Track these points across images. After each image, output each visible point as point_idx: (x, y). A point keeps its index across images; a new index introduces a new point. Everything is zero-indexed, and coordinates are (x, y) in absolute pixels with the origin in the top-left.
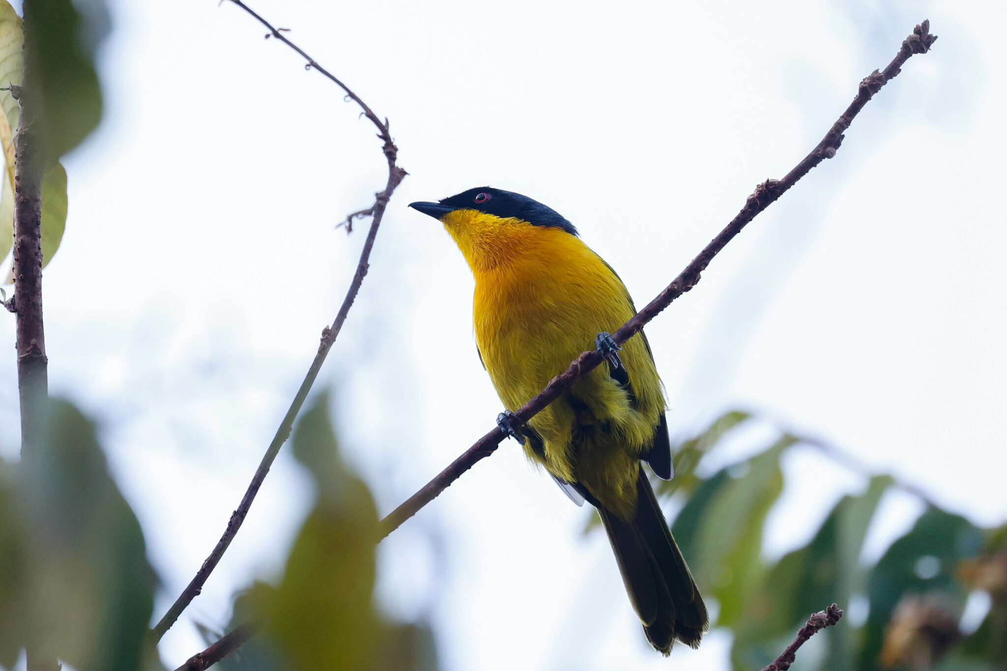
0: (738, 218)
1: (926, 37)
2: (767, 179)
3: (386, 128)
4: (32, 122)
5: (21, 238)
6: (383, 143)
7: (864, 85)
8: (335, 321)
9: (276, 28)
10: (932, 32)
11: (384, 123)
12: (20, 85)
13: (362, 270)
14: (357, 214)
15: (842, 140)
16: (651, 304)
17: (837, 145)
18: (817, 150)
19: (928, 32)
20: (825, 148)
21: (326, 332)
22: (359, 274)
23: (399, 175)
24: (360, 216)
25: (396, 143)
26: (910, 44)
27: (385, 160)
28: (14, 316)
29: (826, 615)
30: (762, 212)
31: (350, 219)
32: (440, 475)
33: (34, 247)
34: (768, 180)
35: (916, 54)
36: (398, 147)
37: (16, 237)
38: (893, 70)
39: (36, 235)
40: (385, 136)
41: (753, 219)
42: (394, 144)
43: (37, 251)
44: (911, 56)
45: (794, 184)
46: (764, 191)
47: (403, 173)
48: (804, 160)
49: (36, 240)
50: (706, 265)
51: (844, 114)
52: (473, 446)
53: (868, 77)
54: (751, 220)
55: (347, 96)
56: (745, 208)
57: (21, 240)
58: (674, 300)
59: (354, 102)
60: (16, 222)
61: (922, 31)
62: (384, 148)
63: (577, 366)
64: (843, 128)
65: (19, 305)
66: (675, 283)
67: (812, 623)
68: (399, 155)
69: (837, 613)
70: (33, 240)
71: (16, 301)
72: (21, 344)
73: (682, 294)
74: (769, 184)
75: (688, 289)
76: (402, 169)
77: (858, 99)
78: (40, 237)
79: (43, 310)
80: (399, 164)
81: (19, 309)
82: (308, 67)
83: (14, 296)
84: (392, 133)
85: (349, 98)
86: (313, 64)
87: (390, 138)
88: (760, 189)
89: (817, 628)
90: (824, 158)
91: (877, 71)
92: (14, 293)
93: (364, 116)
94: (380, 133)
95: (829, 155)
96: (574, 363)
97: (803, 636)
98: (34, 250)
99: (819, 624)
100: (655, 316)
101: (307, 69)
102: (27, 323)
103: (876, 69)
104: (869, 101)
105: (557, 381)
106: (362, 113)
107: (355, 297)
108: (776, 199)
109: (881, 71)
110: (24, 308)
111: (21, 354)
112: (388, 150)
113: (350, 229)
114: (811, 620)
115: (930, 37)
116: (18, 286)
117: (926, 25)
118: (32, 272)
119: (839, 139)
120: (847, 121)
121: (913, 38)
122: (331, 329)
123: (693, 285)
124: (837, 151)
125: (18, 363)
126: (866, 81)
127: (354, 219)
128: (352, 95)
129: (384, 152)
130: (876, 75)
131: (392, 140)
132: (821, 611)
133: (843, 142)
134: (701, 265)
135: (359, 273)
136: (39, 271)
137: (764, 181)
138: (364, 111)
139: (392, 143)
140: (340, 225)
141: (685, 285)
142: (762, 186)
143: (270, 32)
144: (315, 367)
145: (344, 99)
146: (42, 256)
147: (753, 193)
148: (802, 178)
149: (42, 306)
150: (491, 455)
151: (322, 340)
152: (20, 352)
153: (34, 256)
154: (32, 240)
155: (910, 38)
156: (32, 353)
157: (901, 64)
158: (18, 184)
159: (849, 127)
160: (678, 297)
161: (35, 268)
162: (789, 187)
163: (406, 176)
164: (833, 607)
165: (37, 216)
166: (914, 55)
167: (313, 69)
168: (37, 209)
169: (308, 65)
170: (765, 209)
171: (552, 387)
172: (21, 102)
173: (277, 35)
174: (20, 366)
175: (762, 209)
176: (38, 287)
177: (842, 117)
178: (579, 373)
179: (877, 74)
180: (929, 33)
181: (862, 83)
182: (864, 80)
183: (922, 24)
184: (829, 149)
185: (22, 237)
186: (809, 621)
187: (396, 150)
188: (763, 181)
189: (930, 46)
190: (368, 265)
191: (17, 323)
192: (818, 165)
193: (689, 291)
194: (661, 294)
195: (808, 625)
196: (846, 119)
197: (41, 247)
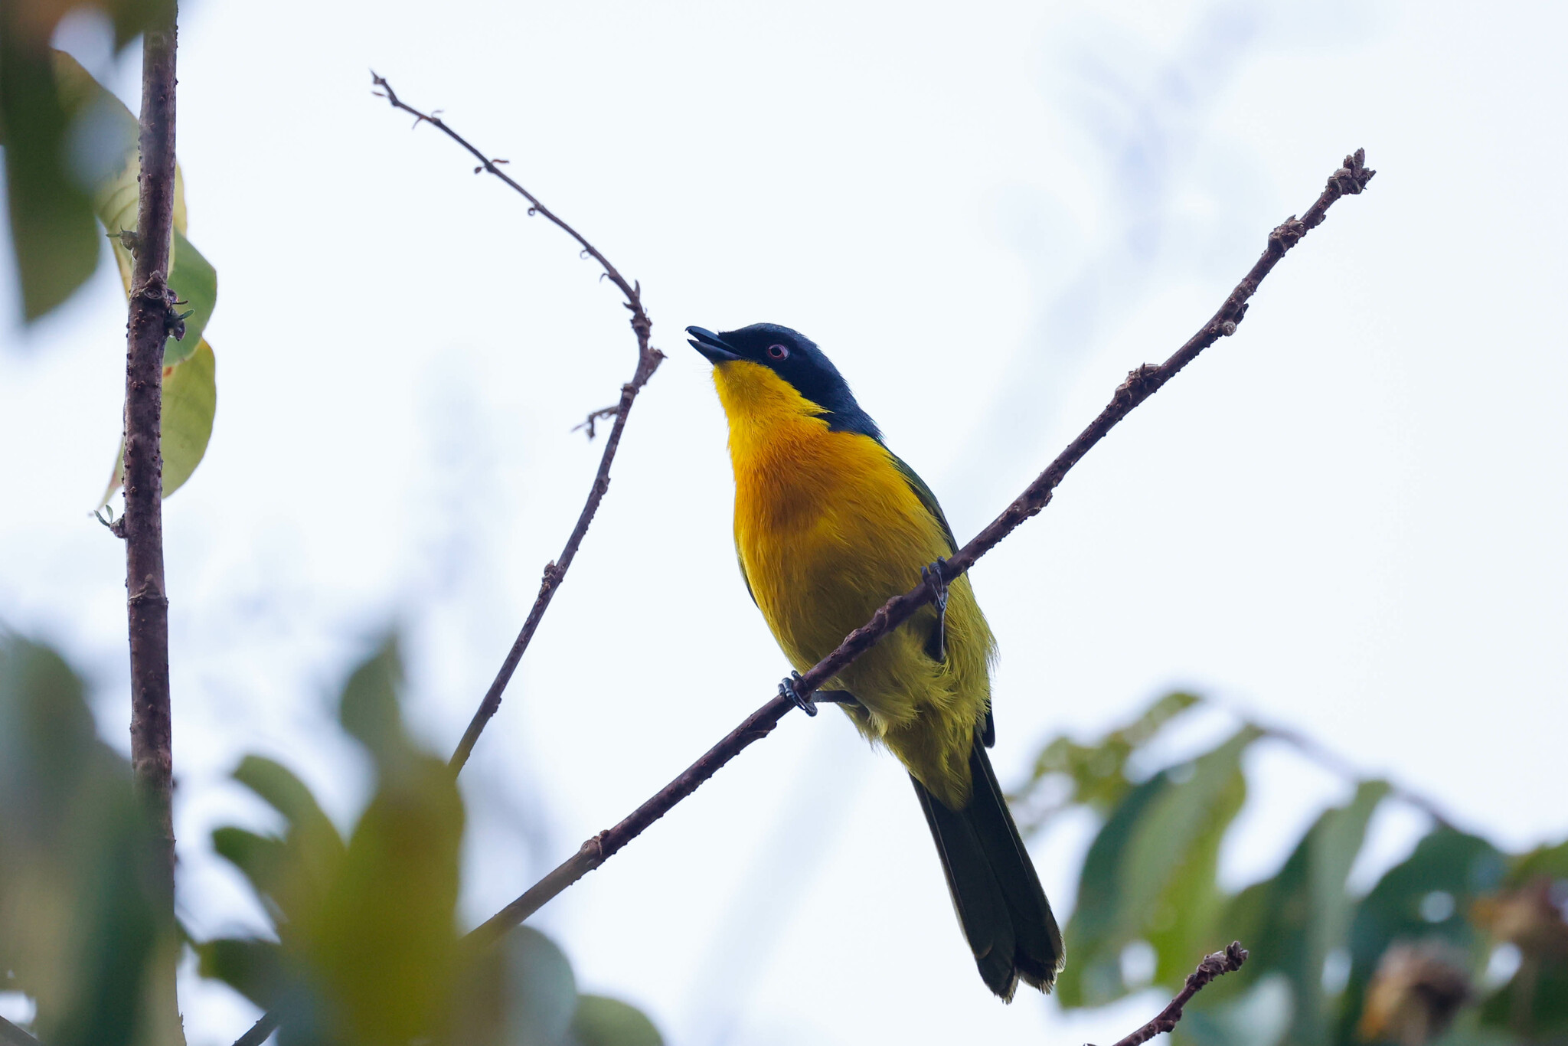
0: (1102, 416)
1: (1360, 172)
2: (1142, 364)
3: (636, 295)
4: (149, 281)
5: (133, 437)
6: (631, 314)
7: (1276, 237)
8: (563, 555)
9: (490, 159)
10: (1368, 164)
11: (633, 287)
12: (135, 230)
13: (601, 486)
14: (600, 413)
15: (1245, 310)
16: (984, 532)
17: (1238, 318)
18: (1211, 325)
19: (1363, 165)
20: (1221, 322)
21: (549, 569)
22: (596, 492)
23: (653, 358)
24: (605, 415)
25: (649, 315)
26: (1337, 182)
27: (634, 338)
28: (123, 543)
29: (1225, 957)
30: (1136, 408)
31: (591, 419)
32: (697, 762)
33: (151, 450)
34: (1144, 364)
35: (1347, 196)
36: (652, 320)
37: (127, 436)
38: (1315, 217)
39: (154, 433)
40: (635, 306)
41: (1124, 418)
42: (647, 316)
43: (155, 454)
44: (1339, 197)
45: (1179, 371)
46: (1139, 379)
47: (659, 356)
48: (1193, 338)
49: (154, 440)
50: (1060, 480)
51: (1249, 275)
52: (742, 724)
53: (1280, 225)
54: (1121, 419)
55: (584, 251)
56: (1112, 402)
57: (134, 441)
58: (1016, 527)
59: (593, 259)
60: (127, 416)
61: (1355, 164)
62: (632, 322)
63: (883, 615)
64: (1247, 296)
65: (130, 528)
66: (1017, 503)
67: (1205, 967)
68: (653, 330)
69: (1239, 955)
70: (150, 441)
71: (126, 522)
72: (133, 581)
73: (1026, 519)
74: (1144, 370)
75: (1035, 513)
76: (660, 351)
77: (1267, 255)
78: (159, 436)
79: (163, 536)
80: (653, 343)
81: (130, 534)
82: (532, 212)
83: (123, 516)
84: (644, 301)
85: (587, 254)
86: (538, 207)
87: (641, 308)
88: (1133, 377)
89: (1213, 974)
90: (1221, 336)
91: (1293, 218)
92: (124, 512)
93: (606, 278)
94: (628, 302)
95: (1227, 332)
96: (879, 611)
97: (1193, 985)
98: (150, 453)
99: (1215, 970)
100: (990, 548)
101: (531, 215)
102: (139, 553)
103: (1292, 215)
104: (1282, 259)
105: (857, 636)
106: (604, 274)
107: (590, 522)
108: (1155, 391)
109: (1298, 218)
110: (137, 533)
111: (132, 595)
112: (639, 324)
113: (592, 434)
114: (1203, 963)
115: (1365, 171)
116: (129, 502)
117: (1360, 155)
118: (148, 483)
119: (1241, 309)
120: (1251, 286)
121: (1342, 173)
122: (557, 565)
123: (1041, 506)
124: (1238, 326)
125: (129, 606)
126: (1278, 231)
127: (598, 421)
128: (591, 250)
129: (633, 327)
130: (1291, 224)
131: (644, 311)
132: (1218, 951)
133: (1247, 314)
134: (1053, 479)
135: (596, 490)
136: (157, 483)
137: (1139, 366)
138: (606, 272)
139: (644, 315)
140: (578, 427)
141: (1030, 507)
142: (1136, 372)
143: (481, 164)
144: (534, 617)
145: (581, 256)
146: (162, 462)
147: (1123, 382)
148: (1190, 363)
149: (160, 529)
150: (768, 736)
151: (544, 580)
152: (131, 592)
153: (151, 462)
154: (148, 440)
155: (1338, 172)
156: (147, 593)
157: (1326, 209)
158: (130, 364)
159: (1255, 293)
160: (1021, 523)
161: (152, 478)
162: (1173, 375)
163: (664, 360)
164: (1234, 947)
165: (155, 407)
166: (1343, 196)
167: (538, 214)
168: (156, 399)
169: (532, 209)
170: (1140, 405)
171: (850, 643)
172: (135, 253)
173: (490, 168)
174: (131, 611)
175: (1135, 404)
176: (156, 503)
177: (1246, 280)
178: (886, 625)
179: (1294, 222)
180: (1364, 167)
181: (1272, 233)
182: (1275, 229)
183: (1355, 154)
184: (1227, 323)
185: (136, 436)
186: (1202, 965)
187: (650, 324)
188: (1136, 366)
189: (1365, 184)
190: (609, 480)
191: (128, 552)
192: (1212, 345)
193: (1036, 516)
194: (998, 519)
195: (1200, 969)
196: (1250, 282)
197: (160, 450)
